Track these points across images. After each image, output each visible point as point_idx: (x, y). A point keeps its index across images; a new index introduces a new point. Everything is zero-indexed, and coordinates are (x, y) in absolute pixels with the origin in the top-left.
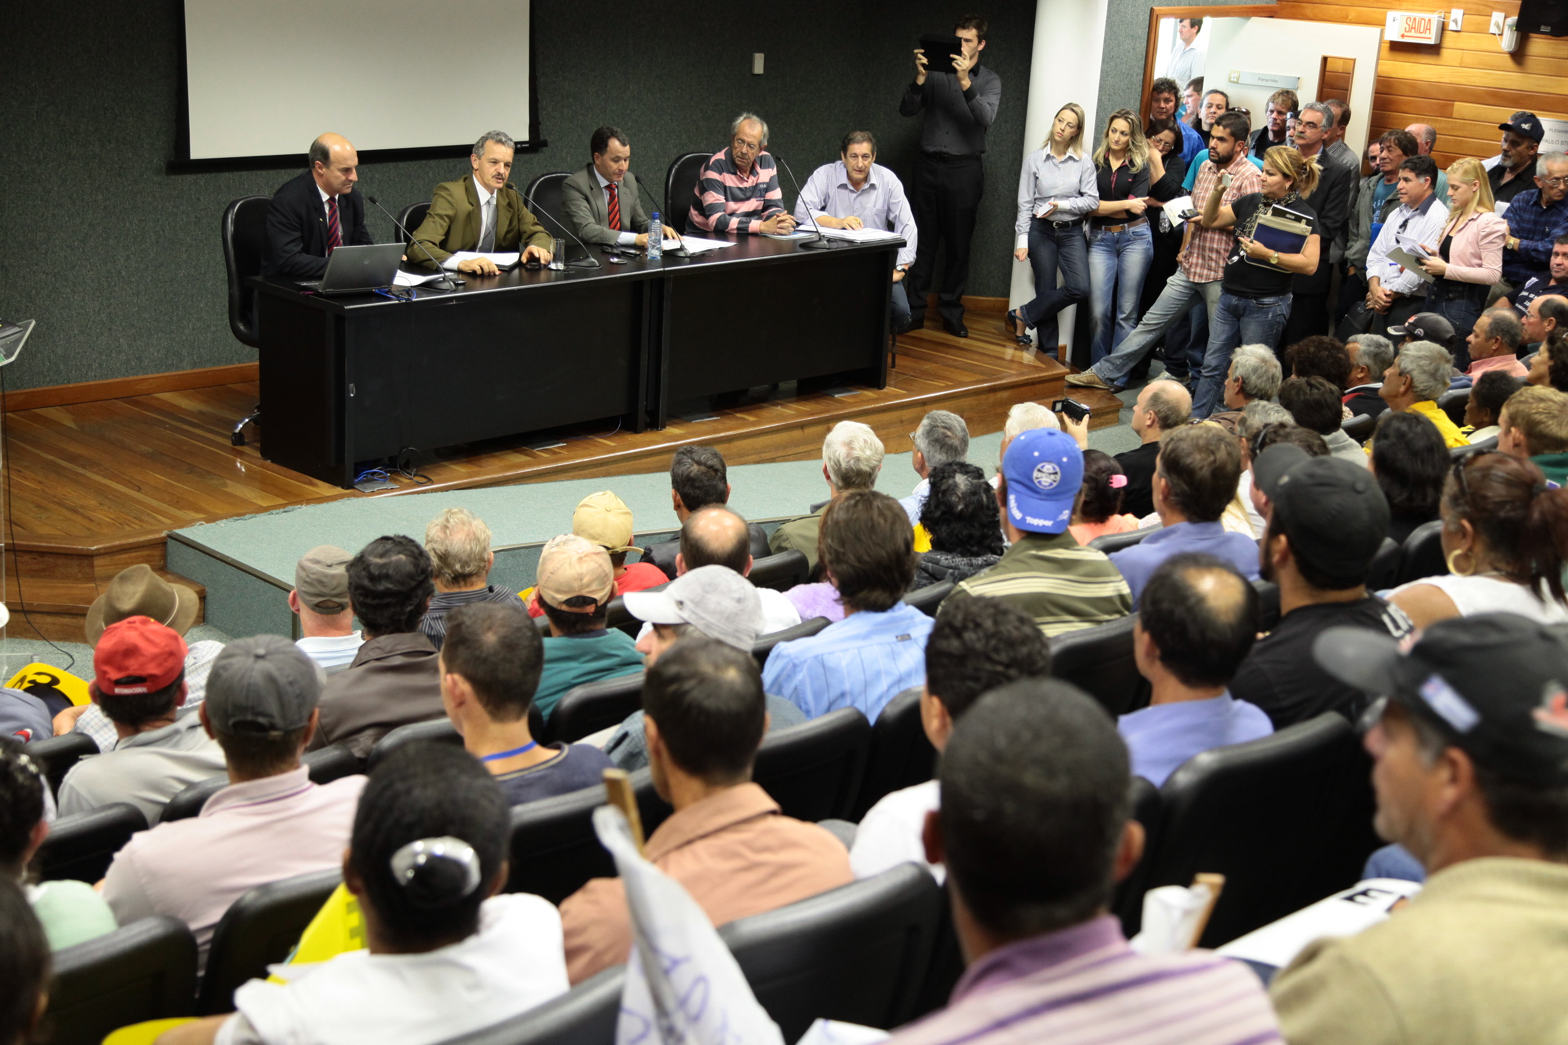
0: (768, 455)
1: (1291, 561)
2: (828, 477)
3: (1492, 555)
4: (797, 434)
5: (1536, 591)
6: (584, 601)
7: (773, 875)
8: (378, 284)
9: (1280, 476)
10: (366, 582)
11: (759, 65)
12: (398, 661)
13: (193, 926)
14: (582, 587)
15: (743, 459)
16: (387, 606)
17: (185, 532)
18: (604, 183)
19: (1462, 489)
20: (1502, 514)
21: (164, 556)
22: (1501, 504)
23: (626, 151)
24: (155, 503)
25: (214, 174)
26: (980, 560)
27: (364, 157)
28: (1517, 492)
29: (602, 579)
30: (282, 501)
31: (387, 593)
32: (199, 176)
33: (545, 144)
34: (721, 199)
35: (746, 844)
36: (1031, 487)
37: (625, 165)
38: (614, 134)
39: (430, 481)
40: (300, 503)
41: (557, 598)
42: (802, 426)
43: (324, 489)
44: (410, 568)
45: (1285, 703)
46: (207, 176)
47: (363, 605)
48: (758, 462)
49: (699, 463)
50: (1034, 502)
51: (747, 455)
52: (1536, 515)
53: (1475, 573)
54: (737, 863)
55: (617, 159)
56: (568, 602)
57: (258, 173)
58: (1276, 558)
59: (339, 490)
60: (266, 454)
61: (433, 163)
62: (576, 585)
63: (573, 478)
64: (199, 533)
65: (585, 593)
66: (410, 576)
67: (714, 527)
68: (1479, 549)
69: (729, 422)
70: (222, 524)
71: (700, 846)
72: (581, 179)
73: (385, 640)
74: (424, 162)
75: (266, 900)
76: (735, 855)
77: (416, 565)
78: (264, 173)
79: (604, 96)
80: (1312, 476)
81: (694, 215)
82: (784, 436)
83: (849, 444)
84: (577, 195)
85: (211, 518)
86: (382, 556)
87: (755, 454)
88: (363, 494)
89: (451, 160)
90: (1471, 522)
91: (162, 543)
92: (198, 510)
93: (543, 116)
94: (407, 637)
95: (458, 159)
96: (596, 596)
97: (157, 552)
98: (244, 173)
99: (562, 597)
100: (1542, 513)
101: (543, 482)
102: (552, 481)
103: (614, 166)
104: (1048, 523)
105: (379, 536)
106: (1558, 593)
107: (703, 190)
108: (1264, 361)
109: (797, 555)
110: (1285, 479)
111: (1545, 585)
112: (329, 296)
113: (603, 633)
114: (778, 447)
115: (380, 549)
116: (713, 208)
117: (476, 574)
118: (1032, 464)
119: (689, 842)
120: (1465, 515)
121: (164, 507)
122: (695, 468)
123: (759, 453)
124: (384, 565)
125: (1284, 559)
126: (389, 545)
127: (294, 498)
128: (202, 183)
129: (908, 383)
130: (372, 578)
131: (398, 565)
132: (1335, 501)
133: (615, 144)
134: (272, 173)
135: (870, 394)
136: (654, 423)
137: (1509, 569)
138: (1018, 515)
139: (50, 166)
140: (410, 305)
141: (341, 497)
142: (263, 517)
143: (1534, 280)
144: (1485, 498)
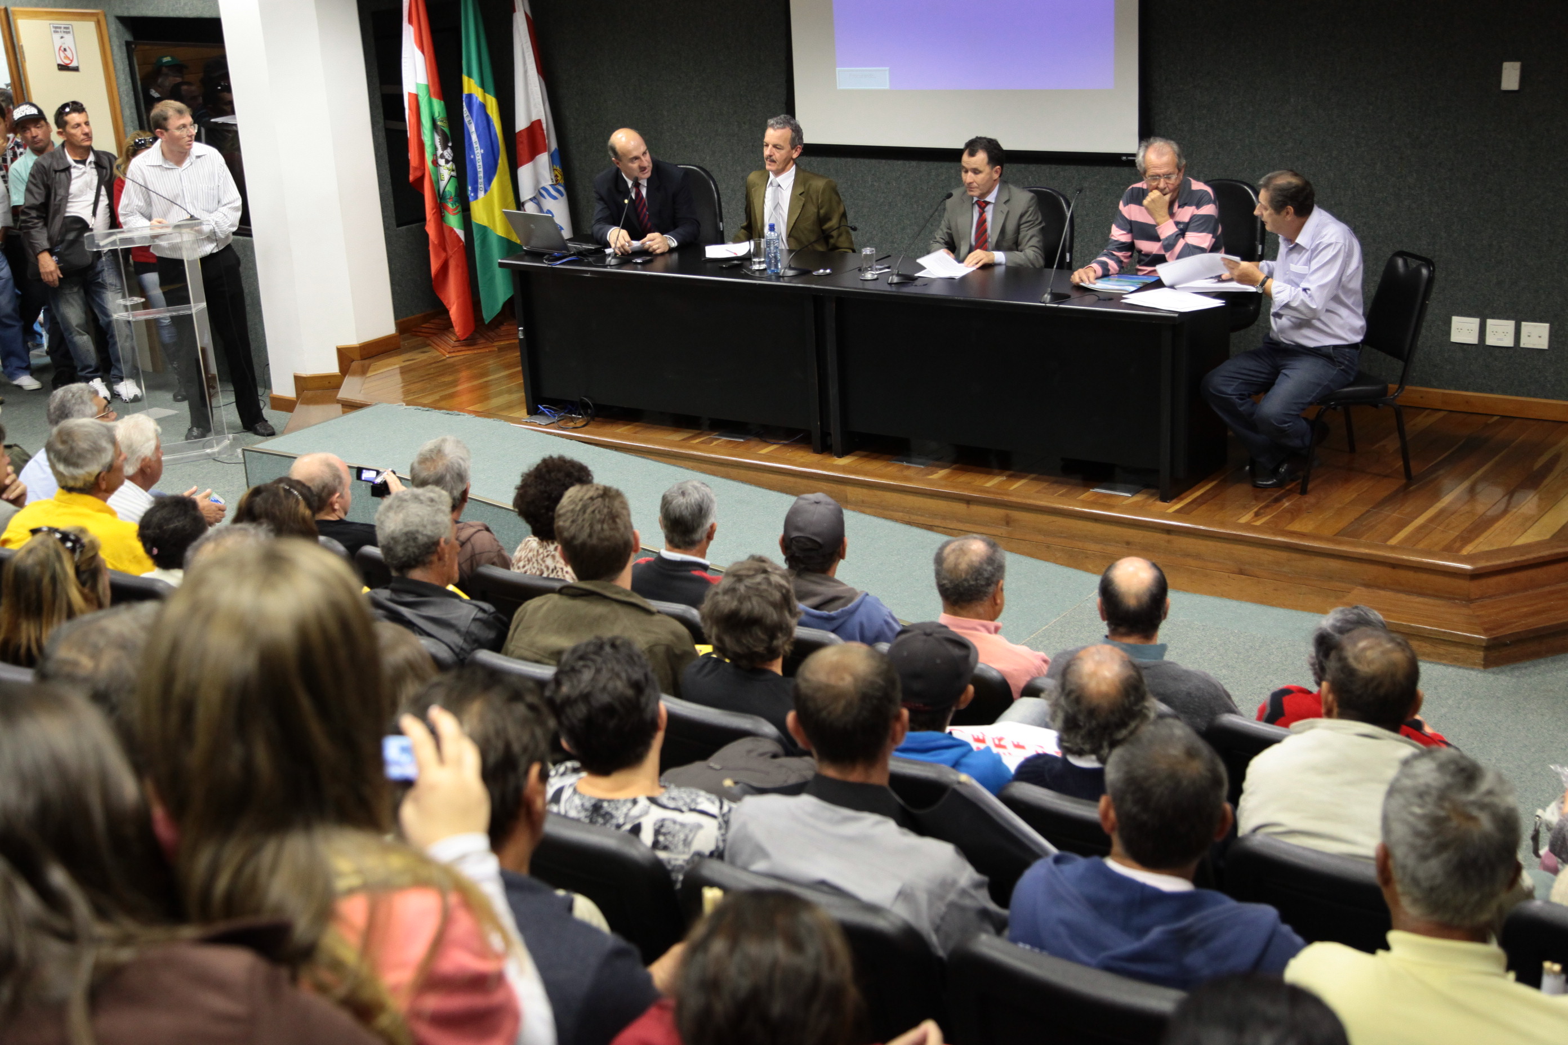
0: (921, 520)
4: (960, 508)
11: (1511, 77)
15: (887, 513)
25: (824, 159)
32: (813, 158)
46: (819, 159)
48: (909, 523)
51: (892, 510)
57: (862, 160)
61: (1033, 167)
63: (693, 469)
74: (1023, 166)
78: (867, 161)
79: (1251, 109)
82: (942, 505)
87: (902, 512)
89: (1053, 166)
95: (1061, 166)
98: (849, 160)
101: (656, 461)
102: (665, 463)
114: (934, 515)
123: (908, 512)
128: (815, 165)
139: (704, 139)
141: (505, 418)
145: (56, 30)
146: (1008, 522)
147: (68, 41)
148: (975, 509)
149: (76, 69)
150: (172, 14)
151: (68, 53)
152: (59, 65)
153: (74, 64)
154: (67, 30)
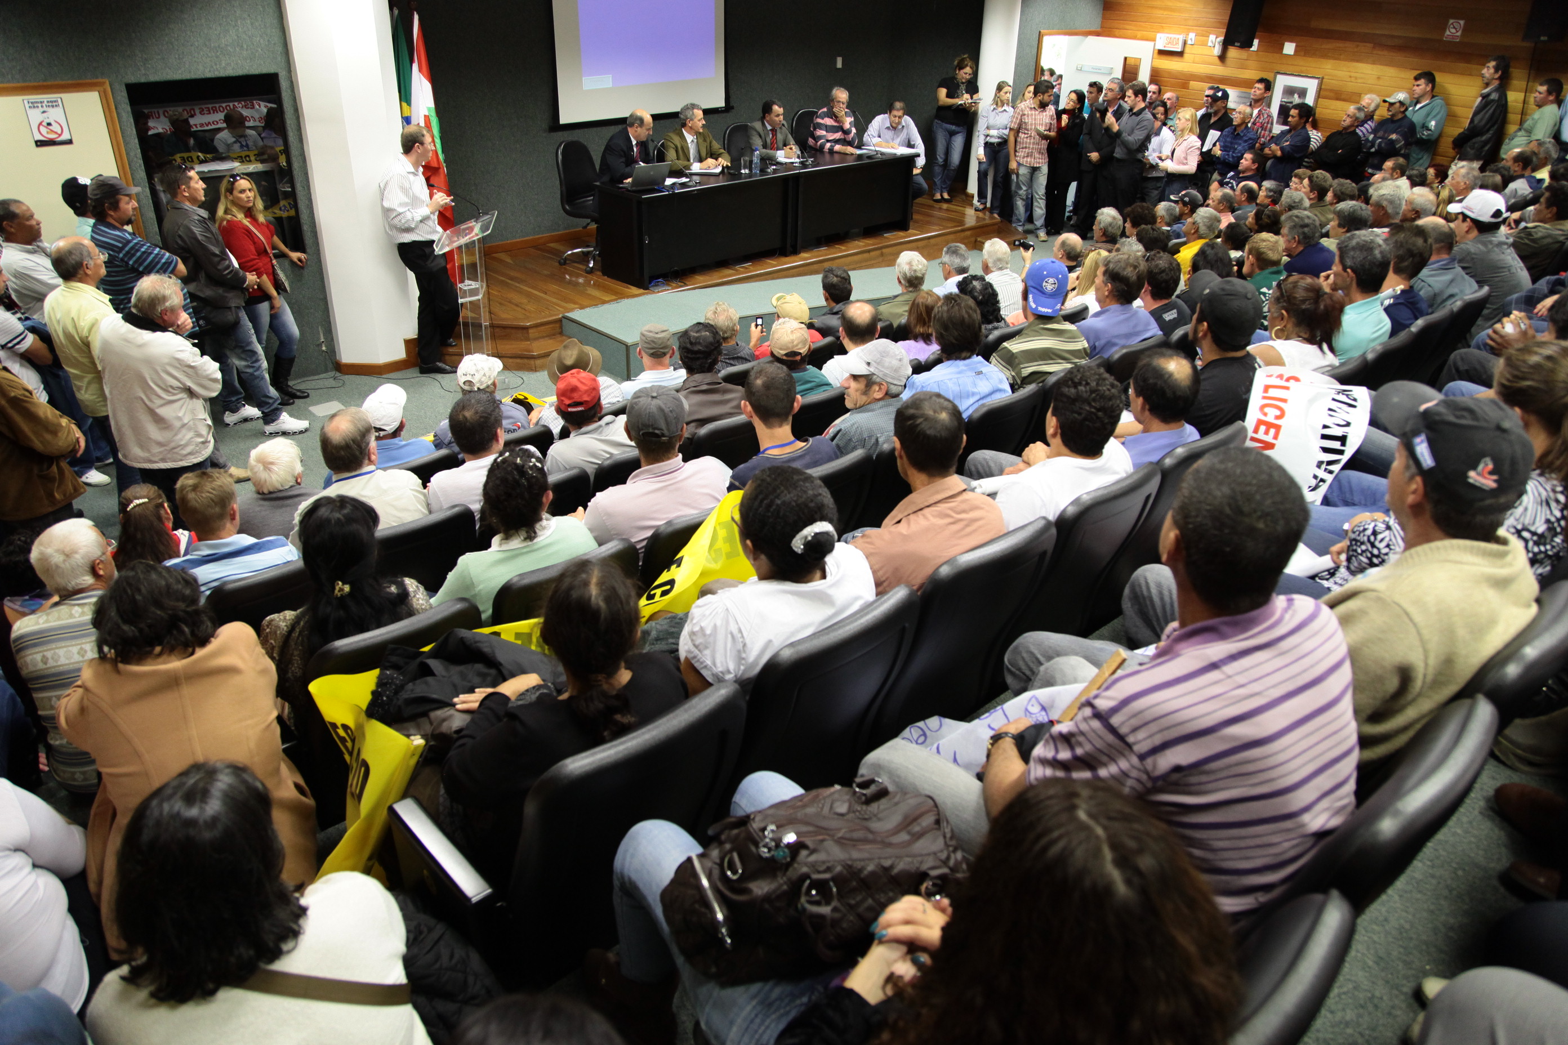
1: (1209, 336)
2: (900, 282)
3: (1297, 329)
4: (866, 255)
5: (1321, 348)
6: (794, 354)
7: (967, 526)
8: (657, 184)
9: (1204, 289)
10: (689, 346)
11: (839, 64)
12: (705, 387)
13: (633, 540)
14: (794, 346)
16: (698, 359)
17: (570, 315)
18: (769, 128)
19: (1282, 294)
20: (1304, 307)
21: (561, 327)
22: (1304, 301)
23: (781, 110)
24: (554, 300)
25: (572, 130)
26: (990, 326)
27: (655, 117)
28: (1311, 294)
29: (804, 342)
30: (614, 297)
31: (699, 352)
32: (564, 132)
33: (732, 108)
34: (824, 133)
35: (951, 509)
36: (1041, 291)
37: (782, 117)
38: (774, 103)
39: (686, 285)
40: (624, 298)
41: (780, 353)
42: (869, 251)
43: (635, 290)
44: (711, 339)
45: (1207, 412)
46: (568, 132)
47: (687, 357)
49: (837, 276)
50: (1043, 299)
52: (1322, 307)
53: (1287, 338)
54: (949, 520)
55: (778, 115)
56: (786, 355)
57: (592, 129)
58: (1201, 334)
59: (642, 291)
60: (604, 274)
62: (790, 345)
64: (577, 315)
65: (795, 349)
66: (711, 344)
67: (859, 312)
68: (1290, 326)
69: (832, 250)
70: (588, 310)
71: (926, 511)
72: (758, 125)
73: (698, 377)
75: (670, 529)
76: (948, 516)
77: (714, 338)
78: (594, 129)
79: (761, 82)
80: (1223, 290)
81: (811, 141)
82: (860, 257)
83: (910, 264)
84: (754, 133)
85: (582, 307)
86: (697, 332)
88: (654, 292)
90: (1287, 311)
91: (560, 321)
92: (575, 303)
93: (731, 92)
94: (709, 375)
96: (801, 351)
97: (558, 325)
98: (585, 130)
99: (783, 352)
100: (1325, 306)
103: (777, 119)
104: (1050, 311)
105: (695, 322)
106: (1332, 349)
107: (815, 129)
108: (1114, 218)
109: (888, 323)
110: (1207, 291)
111: (1325, 346)
112: (634, 192)
113: (805, 370)
115: (696, 329)
116: (820, 137)
117: (731, 337)
118: (1043, 278)
119: (921, 509)
120: (1284, 308)
121: (559, 302)
122: (835, 279)
124: (697, 338)
125: (1205, 335)
126: (701, 327)
127: (621, 296)
128: (566, 136)
129: (922, 227)
130: (691, 343)
131: (705, 338)
132: (1235, 304)
133: (776, 108)
134: (599, 129)
135: (901, 234)
136: (795, 251)
137: (1306, 336)
138: (1034, 306)
139: (494, 132)
140: (674, 194)
141: (643, 294)
142: (606, 306)
143: (1232, 173)
144: (1295, 298)
145: (33, 105)
146: (882, 255)
147: (55, 115)
148: (873, 254)
149: (70, 142)
150: (209, 75)
151: (56, 128)
152: (36, 142)
153: (65, 136)
154: (53, 104)
